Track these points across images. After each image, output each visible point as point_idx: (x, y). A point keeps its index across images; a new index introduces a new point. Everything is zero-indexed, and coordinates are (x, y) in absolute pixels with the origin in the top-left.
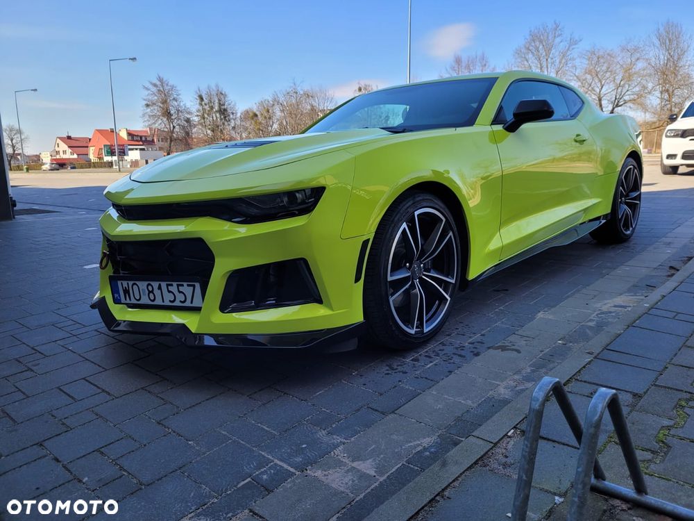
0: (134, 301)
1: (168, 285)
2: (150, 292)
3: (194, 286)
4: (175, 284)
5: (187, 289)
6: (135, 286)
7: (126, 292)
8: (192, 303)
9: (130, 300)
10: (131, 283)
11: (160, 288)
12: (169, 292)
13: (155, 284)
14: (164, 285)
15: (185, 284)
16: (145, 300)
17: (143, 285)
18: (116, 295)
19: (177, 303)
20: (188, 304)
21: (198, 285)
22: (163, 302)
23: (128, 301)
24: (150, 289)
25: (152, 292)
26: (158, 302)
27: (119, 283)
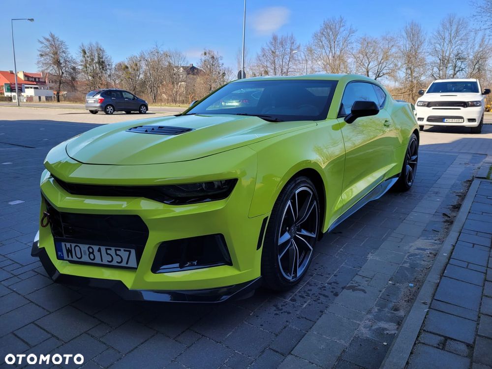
0: (75, 259)
1: (106, 249)
2: (90, 253)
3: (130, 252)
4: (113, 249)
5: (123, 253)
6: (77, 248)
7: (69, 251)
8: (127, 263)
9: (72, 258)
10: (73, 245)
11: (99, 250)
12: (108, 254)
13: (96, 248)
14: (103, 249)
15: (122, 249)
16: (85, 258)
17: (84, 247)
18: (59, 253)
19: (114, 263)
20: (124, 264)
21: (133, 252)
22: (102, 261)
23: (70, 258)
24: (91, 250)
25: (93, 253)
26: (98, 260)
27: (63, 244)
